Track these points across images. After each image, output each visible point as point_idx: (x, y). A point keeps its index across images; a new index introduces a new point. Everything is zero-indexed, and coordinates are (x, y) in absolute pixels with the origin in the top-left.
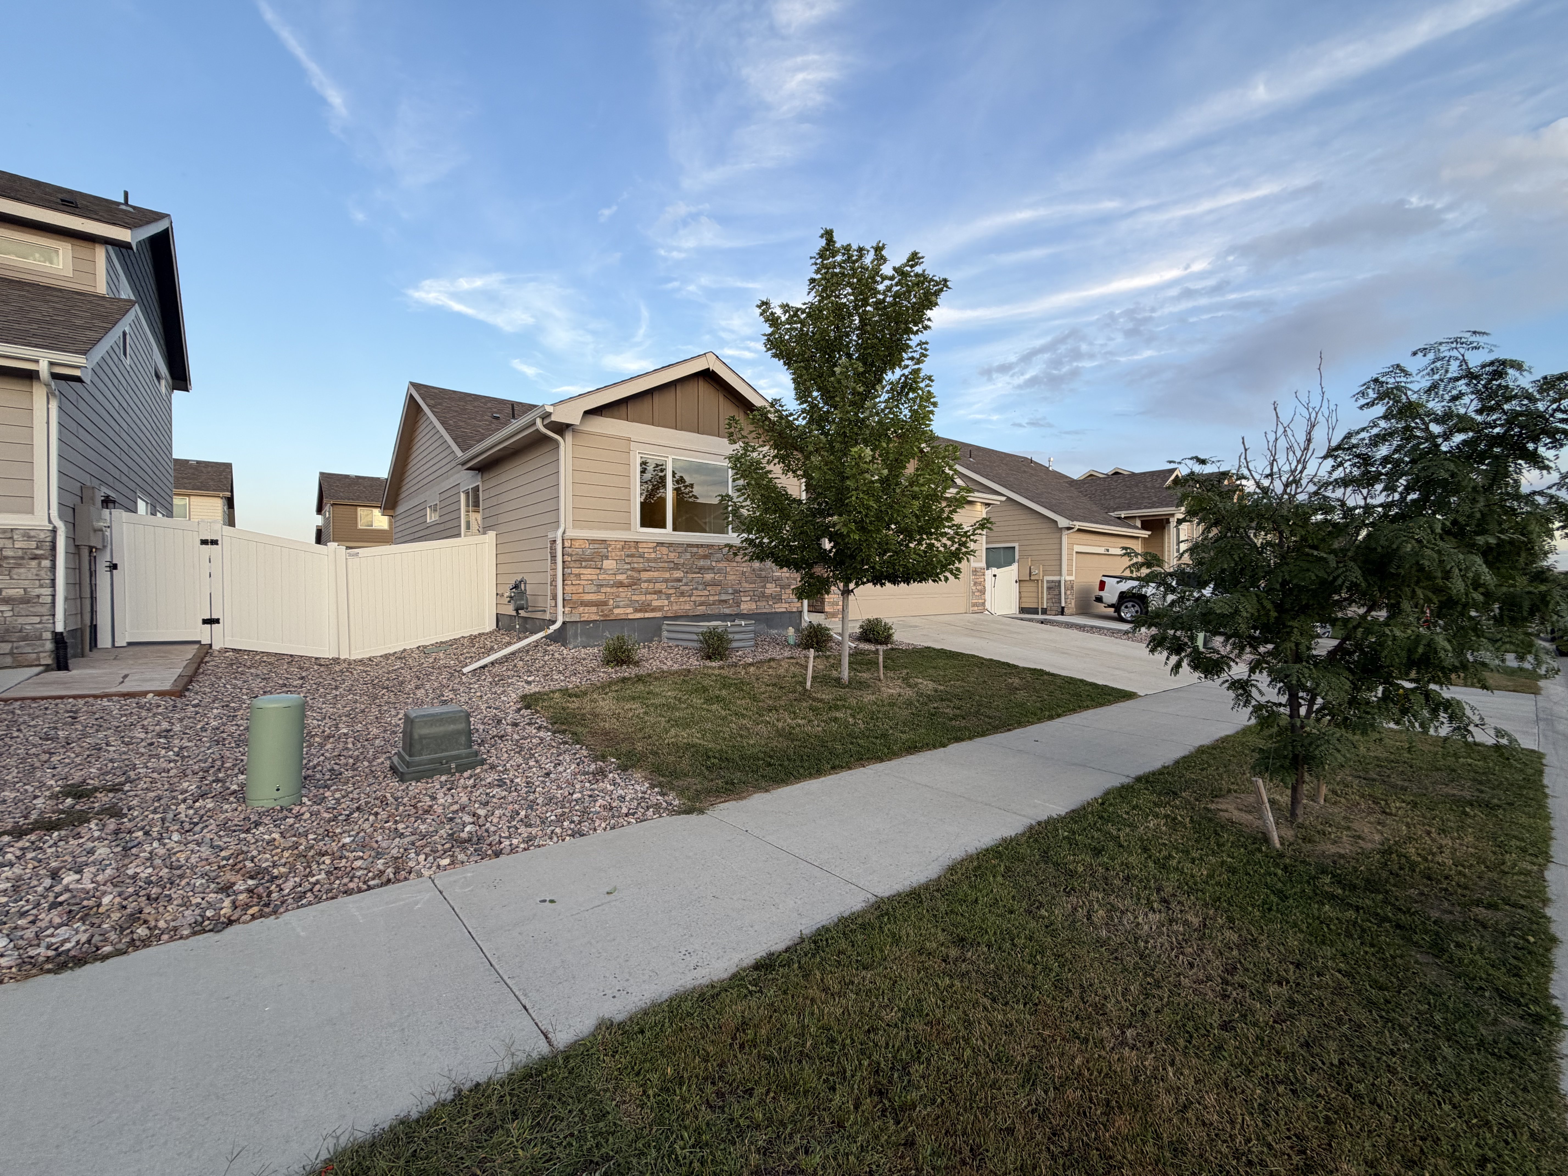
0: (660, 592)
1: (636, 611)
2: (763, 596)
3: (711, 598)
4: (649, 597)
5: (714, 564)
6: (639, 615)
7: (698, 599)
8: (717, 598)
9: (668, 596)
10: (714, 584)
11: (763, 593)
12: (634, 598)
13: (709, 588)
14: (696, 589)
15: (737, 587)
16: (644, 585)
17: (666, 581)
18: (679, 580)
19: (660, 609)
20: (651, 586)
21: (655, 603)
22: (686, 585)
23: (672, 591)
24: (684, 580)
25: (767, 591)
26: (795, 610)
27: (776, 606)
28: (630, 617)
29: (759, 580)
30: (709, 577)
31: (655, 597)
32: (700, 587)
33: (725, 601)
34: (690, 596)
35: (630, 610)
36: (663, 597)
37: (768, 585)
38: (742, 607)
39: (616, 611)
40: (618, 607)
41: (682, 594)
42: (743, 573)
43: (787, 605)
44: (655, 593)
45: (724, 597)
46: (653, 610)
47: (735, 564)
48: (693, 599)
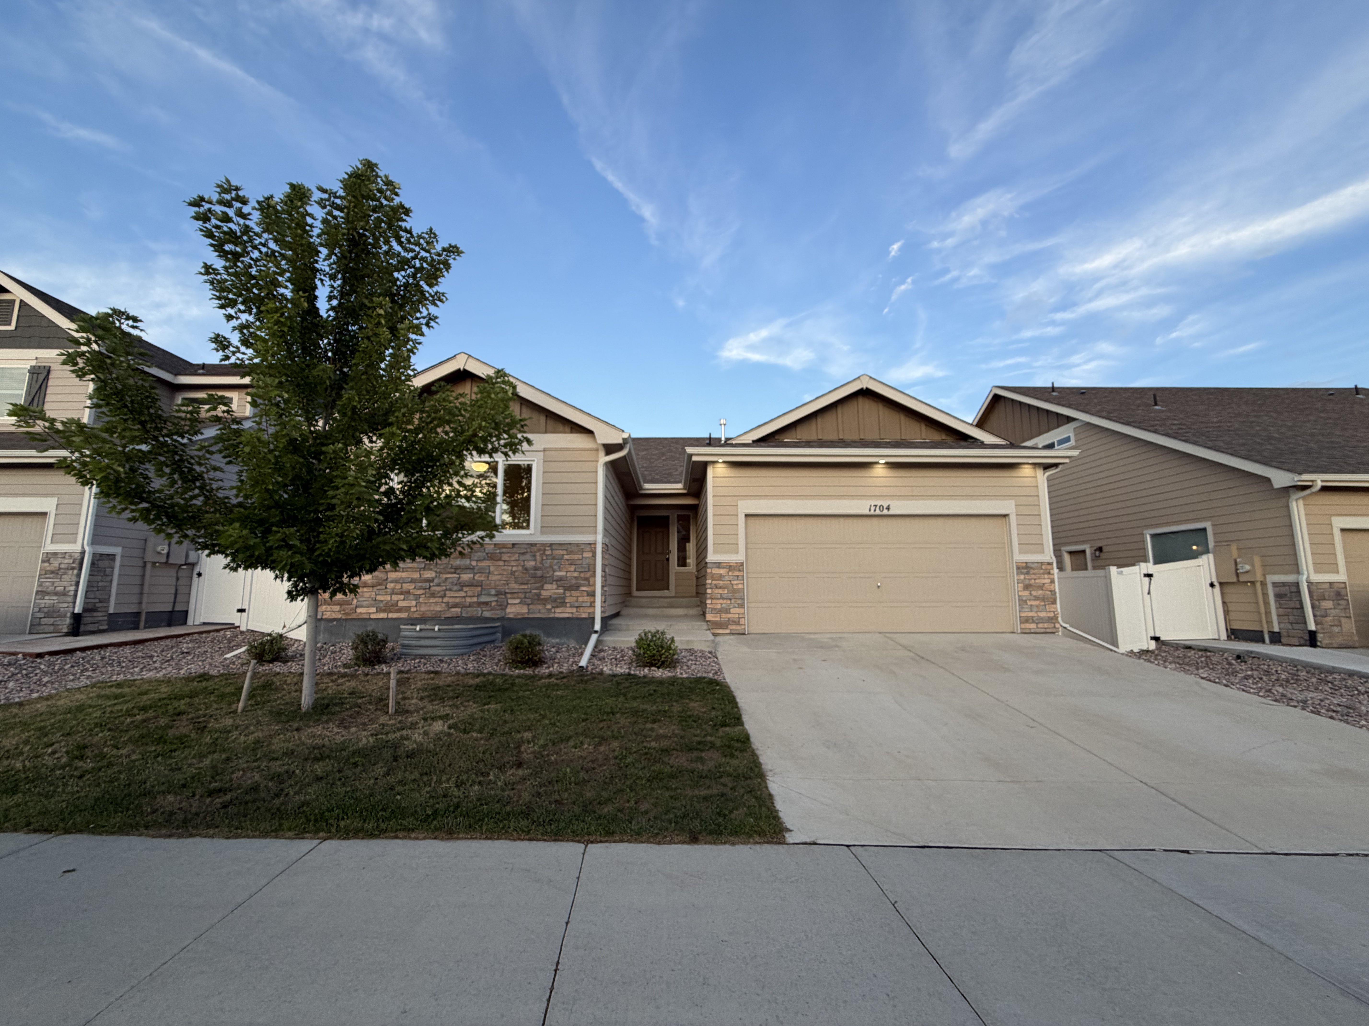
0: (408, 592)
1: (379, 610)
2: (538, 599)
3: (468, 600)
4: (395, 598)
5: (474, 563)
6: (382, 615)
7: (451, 600)
8: (475, 599)
9: (417, 597)
10: (471, 584)
11: (539, 595)
12: (379, 598)
13: (465, 589)
14: (451, 590)
15: (502, 588)
16: (390, 586)
17: (413, 581)
18: (430, 580)
19: (407, 609)
20: (398, 586)
21: (401, 604)
22: (439, 585)
23: (419, 592)
24: (436, 581)
25: (544, 593)
26: (584, 616)
27: (558, 610)
28: (373, 616)
29: (533, 580)
30: (466, 577)
31: (402, 597)
32: (455, 588)
33: (486, 604)
34: (443, 597)
35: (374, 610)
36: (411, 597)
37: (547, 586)
38: (509, 610)
39: (359, 610)
40: (362, 607)
41: (433, 595)
42: (513, 573)
43: (574, 610)
44: (401, 593)
45: (484, 599)
46: (400, 610)
47: (501, 563)
48: (445, 600)
